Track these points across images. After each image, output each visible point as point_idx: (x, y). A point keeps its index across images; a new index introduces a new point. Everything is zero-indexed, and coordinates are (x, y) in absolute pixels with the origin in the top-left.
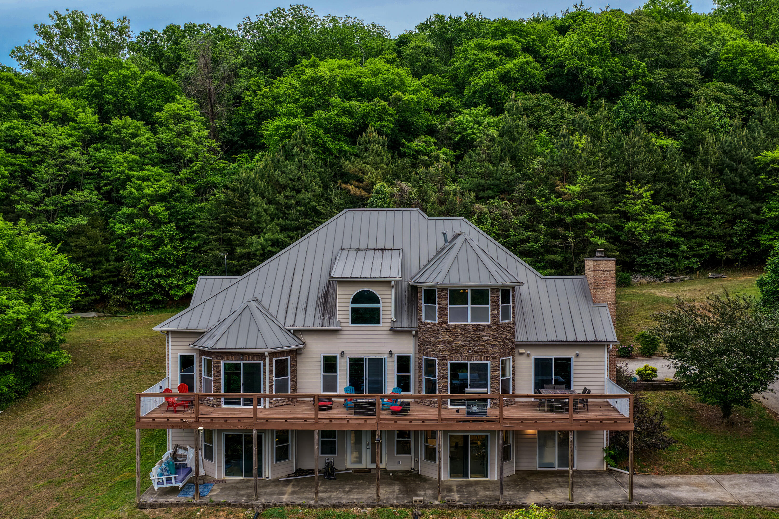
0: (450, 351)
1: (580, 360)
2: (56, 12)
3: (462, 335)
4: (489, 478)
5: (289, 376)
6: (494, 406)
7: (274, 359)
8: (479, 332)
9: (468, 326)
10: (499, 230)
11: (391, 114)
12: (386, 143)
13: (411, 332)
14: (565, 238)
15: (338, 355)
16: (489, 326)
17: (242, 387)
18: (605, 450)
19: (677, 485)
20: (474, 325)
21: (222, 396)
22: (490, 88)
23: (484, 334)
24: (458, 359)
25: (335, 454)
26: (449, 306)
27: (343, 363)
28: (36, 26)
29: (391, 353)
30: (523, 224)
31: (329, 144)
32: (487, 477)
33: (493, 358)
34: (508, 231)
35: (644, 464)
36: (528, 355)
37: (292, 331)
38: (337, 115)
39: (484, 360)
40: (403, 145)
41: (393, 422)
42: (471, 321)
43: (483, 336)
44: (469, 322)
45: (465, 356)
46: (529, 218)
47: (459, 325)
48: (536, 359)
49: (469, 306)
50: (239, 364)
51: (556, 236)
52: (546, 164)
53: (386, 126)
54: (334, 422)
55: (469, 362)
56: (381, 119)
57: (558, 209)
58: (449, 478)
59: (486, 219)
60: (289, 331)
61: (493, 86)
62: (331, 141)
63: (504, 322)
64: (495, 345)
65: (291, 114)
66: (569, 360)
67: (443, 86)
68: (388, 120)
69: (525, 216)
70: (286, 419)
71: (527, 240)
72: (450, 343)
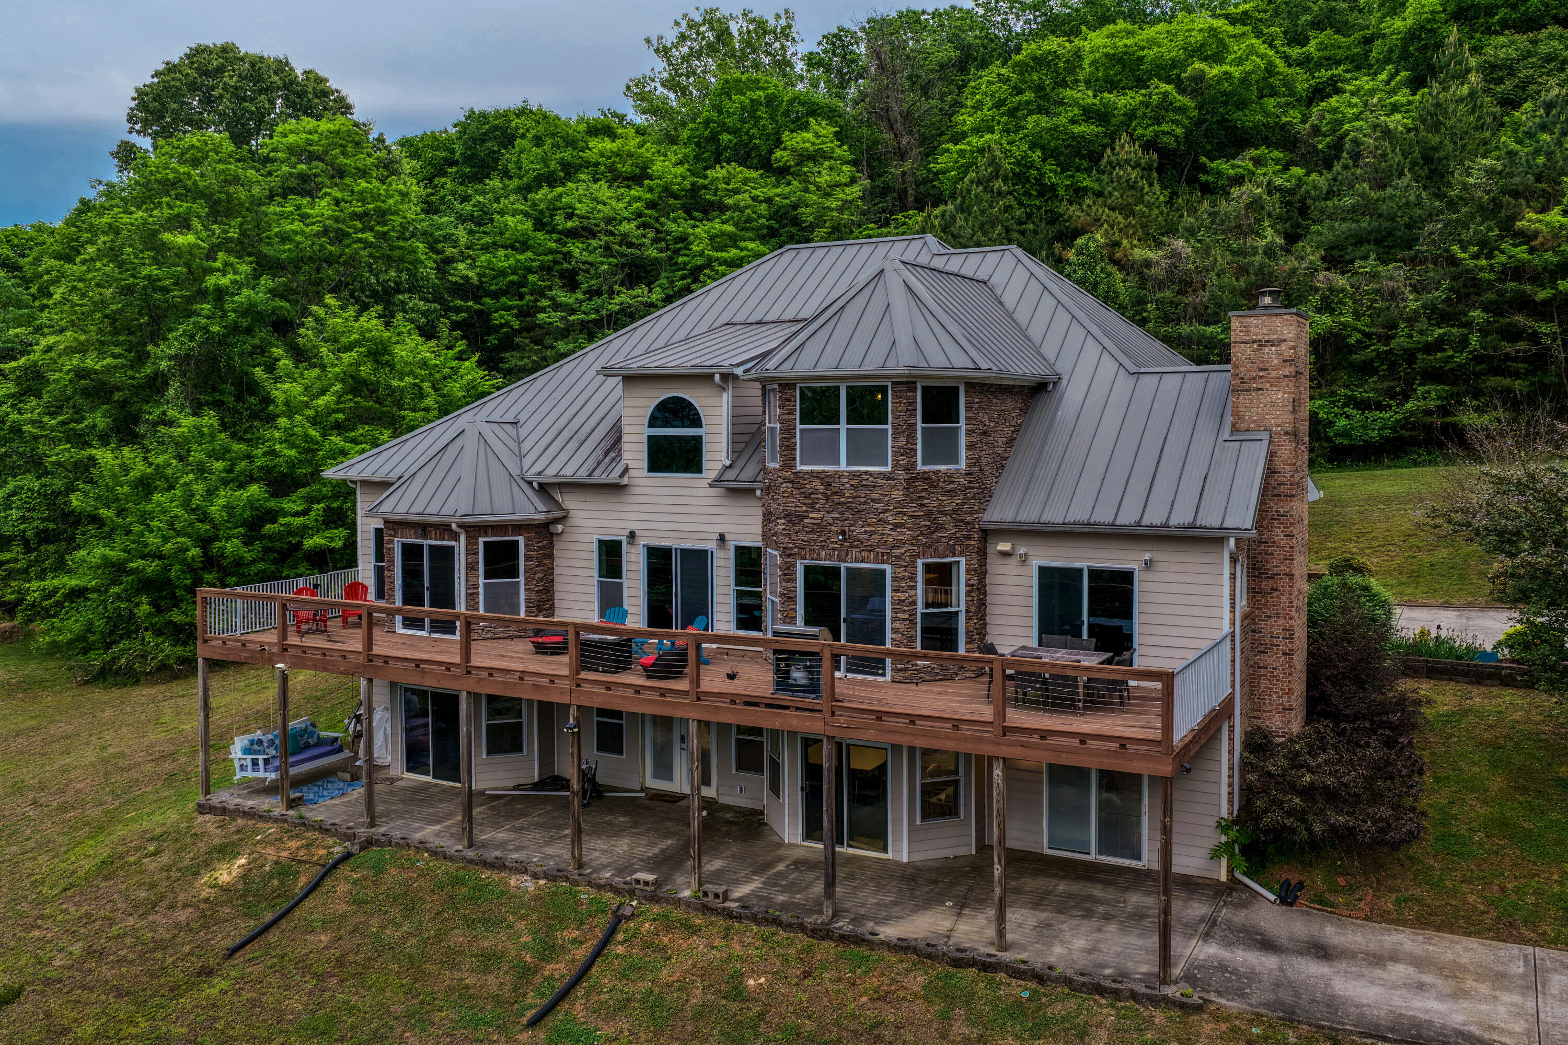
0: (801, 536)
1: (1157, 576)
2: (685, 16)
3: (828, 498)
4: (889, 856)
5: (522, 579)
6: (899, 677)
7: (481, 540)
8: (863, 492)
9: (839, 475)
10: (1373, 325)
11: (1180, 108)
12: (1155, 165)
13: (753, 491)
14: (1535, 338)
15: (624, 540)
16: (887, 477)
17: (427, 594)
18: (1223, 827)
19: (1378, 959)
20: (853, 475)
21: (399, 611)
22: (1423, 36)
23: (874, 496)
24: (819, 554)
25: (621, 753)
26: (799, 427)
27: (633, 558)
28: (648, 41)
29: (722, 538)
30: (1433, 311)
31: (1049, 178)
32: (885, 850)
33: (898, 557)
34: (1394, 326)
35: (1341, 881)
36: (1024, 559)
37: (535, 485)
38: (1073, 122)
39: (876, 561)
40: (1204, 169)
41: (601, 690)
42: (848, 464)
43: (873, 500)
44: (843, 466)
45: (834, 549)
46: (1449, 298)
47: (819, 473)
48: (1044, 571)
49: (843, 427)
50: (420, 547)
51: (1512, 334)
52: (1500, 173)
53: (1168, 133)
54: (497, 677)
55: (843, 566)
56: (1158, 121)
57: (1517, 272)
58: (799, 841)
59: (1340, 302)
60: (530, 483)
61: (1429, 31)
62: (1055, 172)
63: (926, 468)
64: (901, 525)
65: (984, 128)
66: (1127, 577)
67: (1340, 51)
68: (1173, 121)
69: (1437, 294)
70: (418, 663)
71: (1439, 345)
72: (801, 517)
